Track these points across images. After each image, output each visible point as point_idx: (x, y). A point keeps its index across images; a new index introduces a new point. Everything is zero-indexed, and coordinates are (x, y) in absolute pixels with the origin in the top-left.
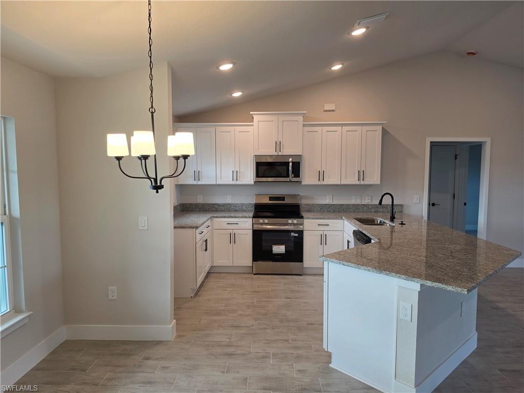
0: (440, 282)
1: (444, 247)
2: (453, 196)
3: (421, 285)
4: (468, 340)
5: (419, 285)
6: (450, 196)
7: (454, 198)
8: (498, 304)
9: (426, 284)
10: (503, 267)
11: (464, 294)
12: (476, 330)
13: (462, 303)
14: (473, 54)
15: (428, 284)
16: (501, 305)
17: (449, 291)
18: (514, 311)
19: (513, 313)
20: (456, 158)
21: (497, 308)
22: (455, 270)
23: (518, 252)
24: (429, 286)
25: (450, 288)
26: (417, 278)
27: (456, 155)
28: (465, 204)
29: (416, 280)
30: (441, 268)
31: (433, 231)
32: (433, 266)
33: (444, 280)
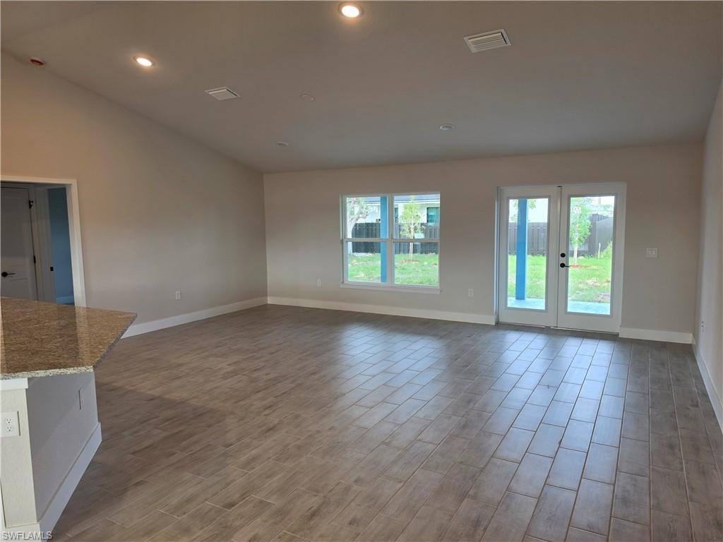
0: (55, 367)
1: (44, 326)
2: (33, 259)
3: (29, 379)
4: (92, 435)
5: (26, 380)
6: (28, 260)
7: (35, 262)
8: (114, 384)
9: (37, 376)
10: (118, 339)
11: (90, 372)
12: (99, 421)
13: (79, 391)
14: (40, 63)
15: (39, 375)
16: (117, 384)
17: (71, 374)
18: (133, 386)
19: (132, 388)
20: (30, 206)
21: (114, 389)
22: (70, 349)
23: (133, 314)
24: (41, 377)
25: (70, 371)
26: (21, 371)
27: (30, 202)
28: (52, 269)
29: (20, 374)
30: (51, 351)
31: (19, 310)
32: (37, 352)
33: (60, 364)
